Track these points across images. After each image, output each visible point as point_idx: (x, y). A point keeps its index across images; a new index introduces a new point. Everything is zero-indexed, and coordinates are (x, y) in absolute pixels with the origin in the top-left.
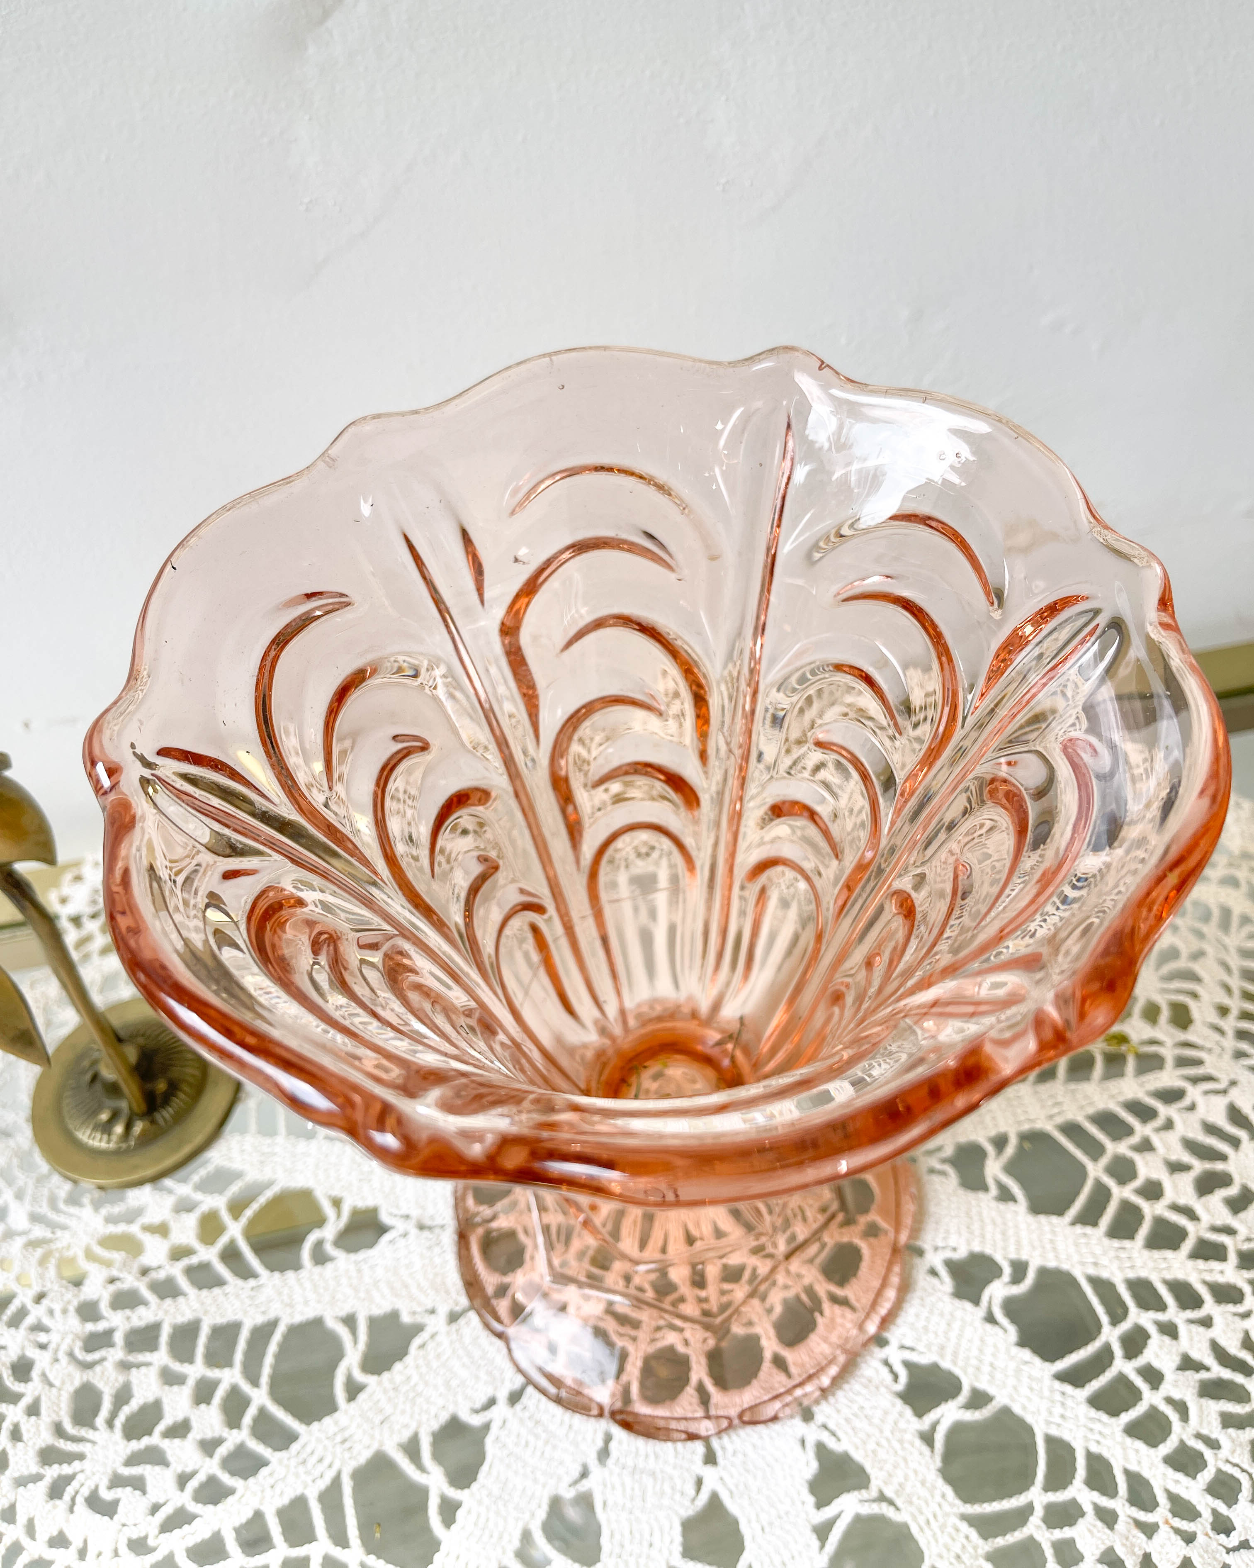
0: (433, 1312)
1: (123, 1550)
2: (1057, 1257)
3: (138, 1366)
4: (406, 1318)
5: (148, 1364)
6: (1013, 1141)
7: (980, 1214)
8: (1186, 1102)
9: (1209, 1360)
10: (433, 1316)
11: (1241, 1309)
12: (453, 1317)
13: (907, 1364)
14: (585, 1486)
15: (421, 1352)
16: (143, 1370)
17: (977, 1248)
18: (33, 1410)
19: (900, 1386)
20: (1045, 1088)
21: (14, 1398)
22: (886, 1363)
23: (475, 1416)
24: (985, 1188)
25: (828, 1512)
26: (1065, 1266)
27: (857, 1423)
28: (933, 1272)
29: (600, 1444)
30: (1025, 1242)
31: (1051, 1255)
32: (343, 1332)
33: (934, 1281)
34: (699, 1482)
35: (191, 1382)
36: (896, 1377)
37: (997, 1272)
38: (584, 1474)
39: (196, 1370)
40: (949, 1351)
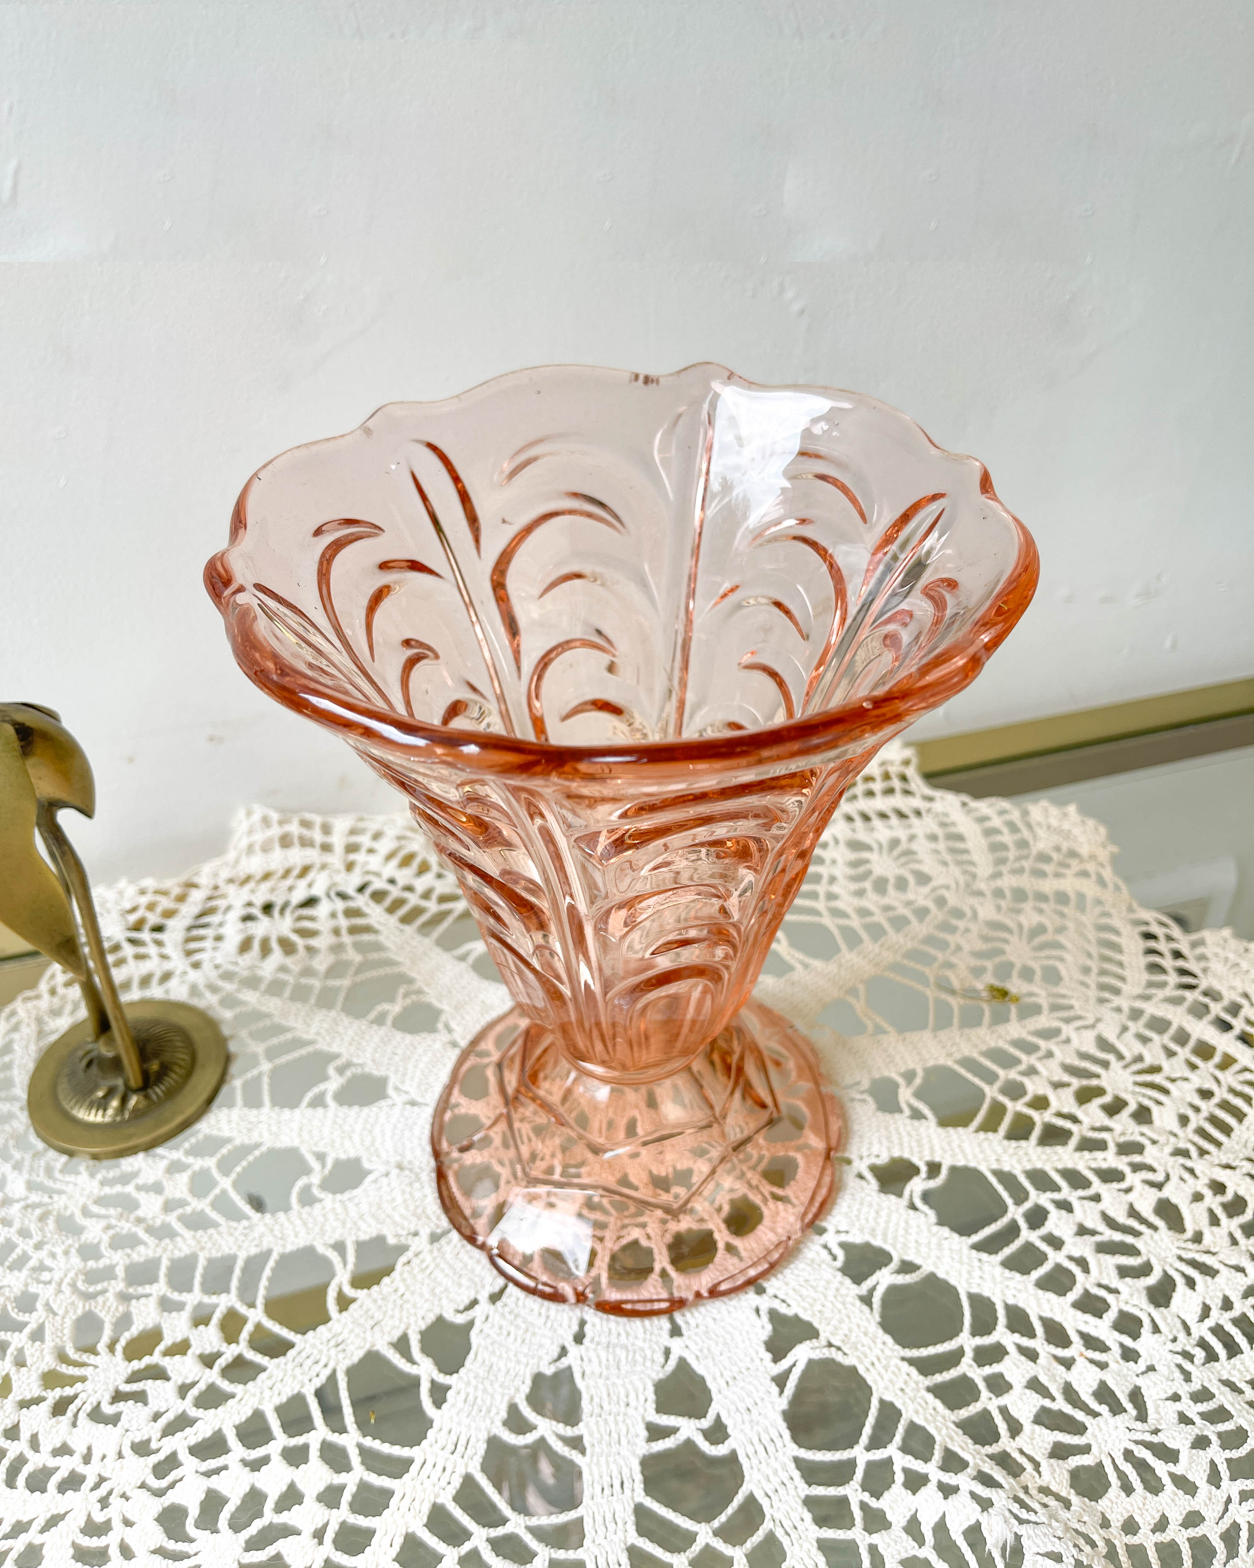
0: (416, 1234)
1: (127, 1451)
2: (965, 1157)
3: (138, 1298)
4: (391, 1241)
5: (147, 1296)
6: (920, 1073)
7: (897, 1130)
8: (1063, 1037)
9: (1101, 1227)
10: (417, 1238)
11: (1124, 1185)
12: (435, 1238)
13: (843, 1245)
14: (564, 1362)
15: (407, 1268)
16: (143, 1300)
17: (896, 1154)
18: (38, 1335)
19: (839, 1263)
20: (943, 1035)
21: (19, 1327)
22: (825, 1247)
23: (459, 1315)
24: (901, 1111)
25: (785, 1364)
26: (972, 1164)
27: (804, 1292)
28: (861, 1176)
29: (575, 1328)
30: (937, 1148)
31: (960, 1156)
32: (334, 1256)
33: (863, 1183)
34: (667, 1352)
35: (189, 1308)
36: (835, 1258)
37: (916, 1171)
38: (563, 1352)
39: (194, 1298)
40: (879, 1232)
